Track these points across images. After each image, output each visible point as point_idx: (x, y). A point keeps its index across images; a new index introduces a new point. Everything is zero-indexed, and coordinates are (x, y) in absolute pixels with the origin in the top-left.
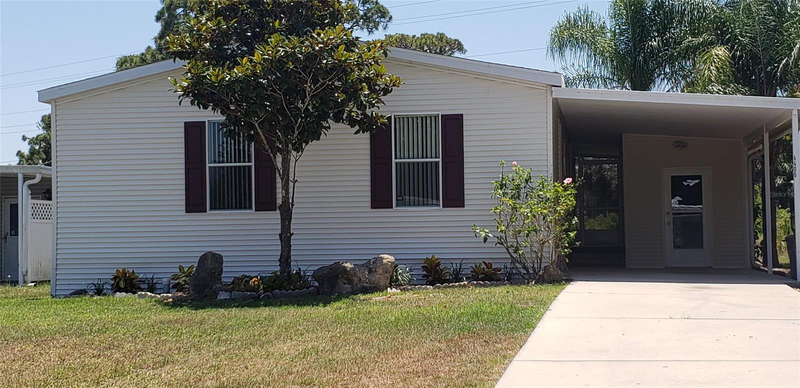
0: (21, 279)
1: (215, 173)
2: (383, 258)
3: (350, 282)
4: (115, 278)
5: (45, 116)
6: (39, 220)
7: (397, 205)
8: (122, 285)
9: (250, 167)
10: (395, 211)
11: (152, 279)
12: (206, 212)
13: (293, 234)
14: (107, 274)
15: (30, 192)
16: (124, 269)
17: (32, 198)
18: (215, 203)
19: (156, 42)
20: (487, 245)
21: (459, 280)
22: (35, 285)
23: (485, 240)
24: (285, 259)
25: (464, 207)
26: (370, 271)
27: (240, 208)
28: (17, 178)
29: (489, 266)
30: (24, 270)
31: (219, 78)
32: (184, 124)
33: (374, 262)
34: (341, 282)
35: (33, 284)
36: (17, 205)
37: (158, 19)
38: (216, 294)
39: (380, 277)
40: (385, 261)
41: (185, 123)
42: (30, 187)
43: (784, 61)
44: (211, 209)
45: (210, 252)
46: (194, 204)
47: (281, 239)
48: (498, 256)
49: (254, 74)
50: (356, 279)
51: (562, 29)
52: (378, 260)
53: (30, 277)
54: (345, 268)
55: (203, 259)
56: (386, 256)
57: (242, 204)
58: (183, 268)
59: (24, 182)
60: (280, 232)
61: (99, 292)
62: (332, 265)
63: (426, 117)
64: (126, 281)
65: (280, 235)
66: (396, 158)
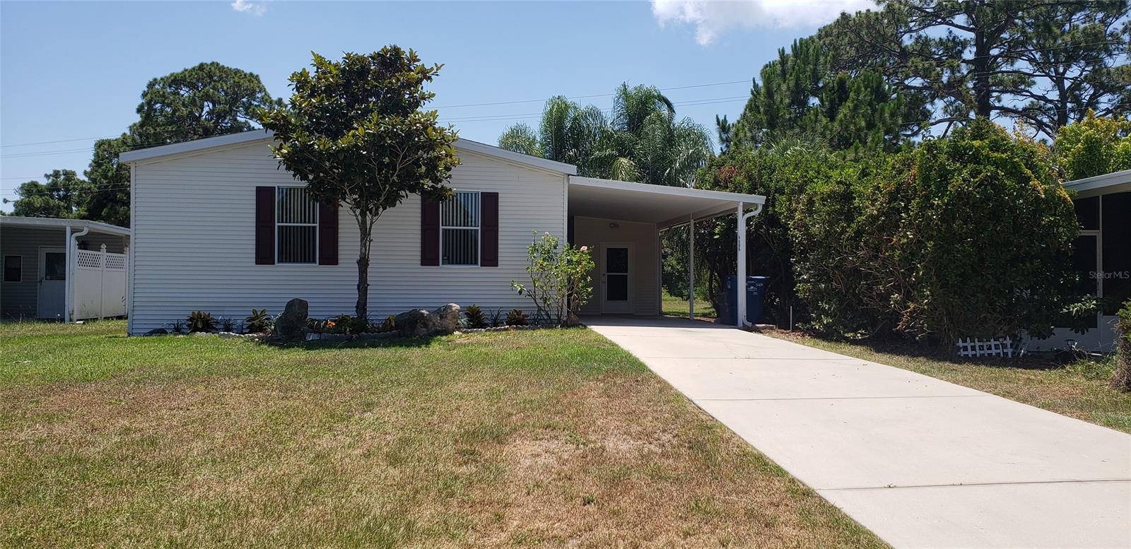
0: (67, 318)
1: (282, 230)
2: (451, 306)
3: (426, 325)
4: (191, 319)
5: (25, 184)
6: (83, 267)
7: (443, 264)
8: (200, 325)
9: (314, 228)
10: (441, 268)
11: (230, 320)
12: (274, 264)
13: (368, 285)
14: (184, 315)
15: (77, 243)
16: (199, 312)
17: (79, 248)
18: (282, 258)
19: (131, 130)
20: (522, 296)
21: (496, 324)
22: (84, 323)
23: (520, 292)
24: (361, 306)
25: (497, 266)
26: (441, 317)
27: (305, 262)
28: (65, 231)
29: (519, 313)
30: (71, 310)
31: (327, 147)
32: (255, 189)
33: (444, 310)
34: (418, 326)
35: (82, 322)
36: (65, 254)
37: (139, 111)
38: (304, 335)
39: (448, 322)
40: (454, 309)
41: (257, 187)
42: (77, 238)
43: (668, 171)
44: (279, 262)
45: (297, 299)
46: (264, 256)
47: (358, 289)
48: (527, 306)
49: (356, 145)
50: (431, 324)
51: (507, 137)
52: (448, 308)
53: (75, 317)
54: (423, 314)
55: (290, 305)
56: (454, 305)
57: (307, 258)
58: (256, 311)
59: (72, 234)
60: (358, 283)
61: (178, 330)
62: (411, 312)
63: (468, 194)
64: (203, 322)
65: (359, 286)
66: (442, 225)
